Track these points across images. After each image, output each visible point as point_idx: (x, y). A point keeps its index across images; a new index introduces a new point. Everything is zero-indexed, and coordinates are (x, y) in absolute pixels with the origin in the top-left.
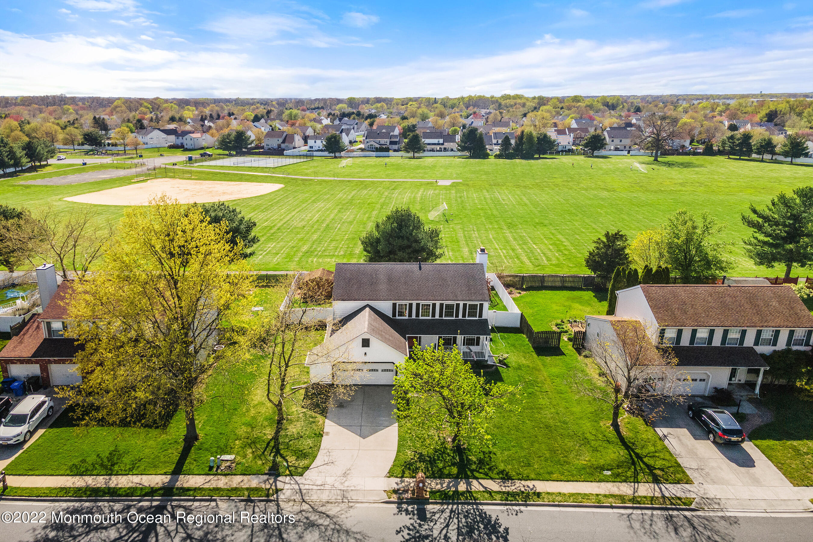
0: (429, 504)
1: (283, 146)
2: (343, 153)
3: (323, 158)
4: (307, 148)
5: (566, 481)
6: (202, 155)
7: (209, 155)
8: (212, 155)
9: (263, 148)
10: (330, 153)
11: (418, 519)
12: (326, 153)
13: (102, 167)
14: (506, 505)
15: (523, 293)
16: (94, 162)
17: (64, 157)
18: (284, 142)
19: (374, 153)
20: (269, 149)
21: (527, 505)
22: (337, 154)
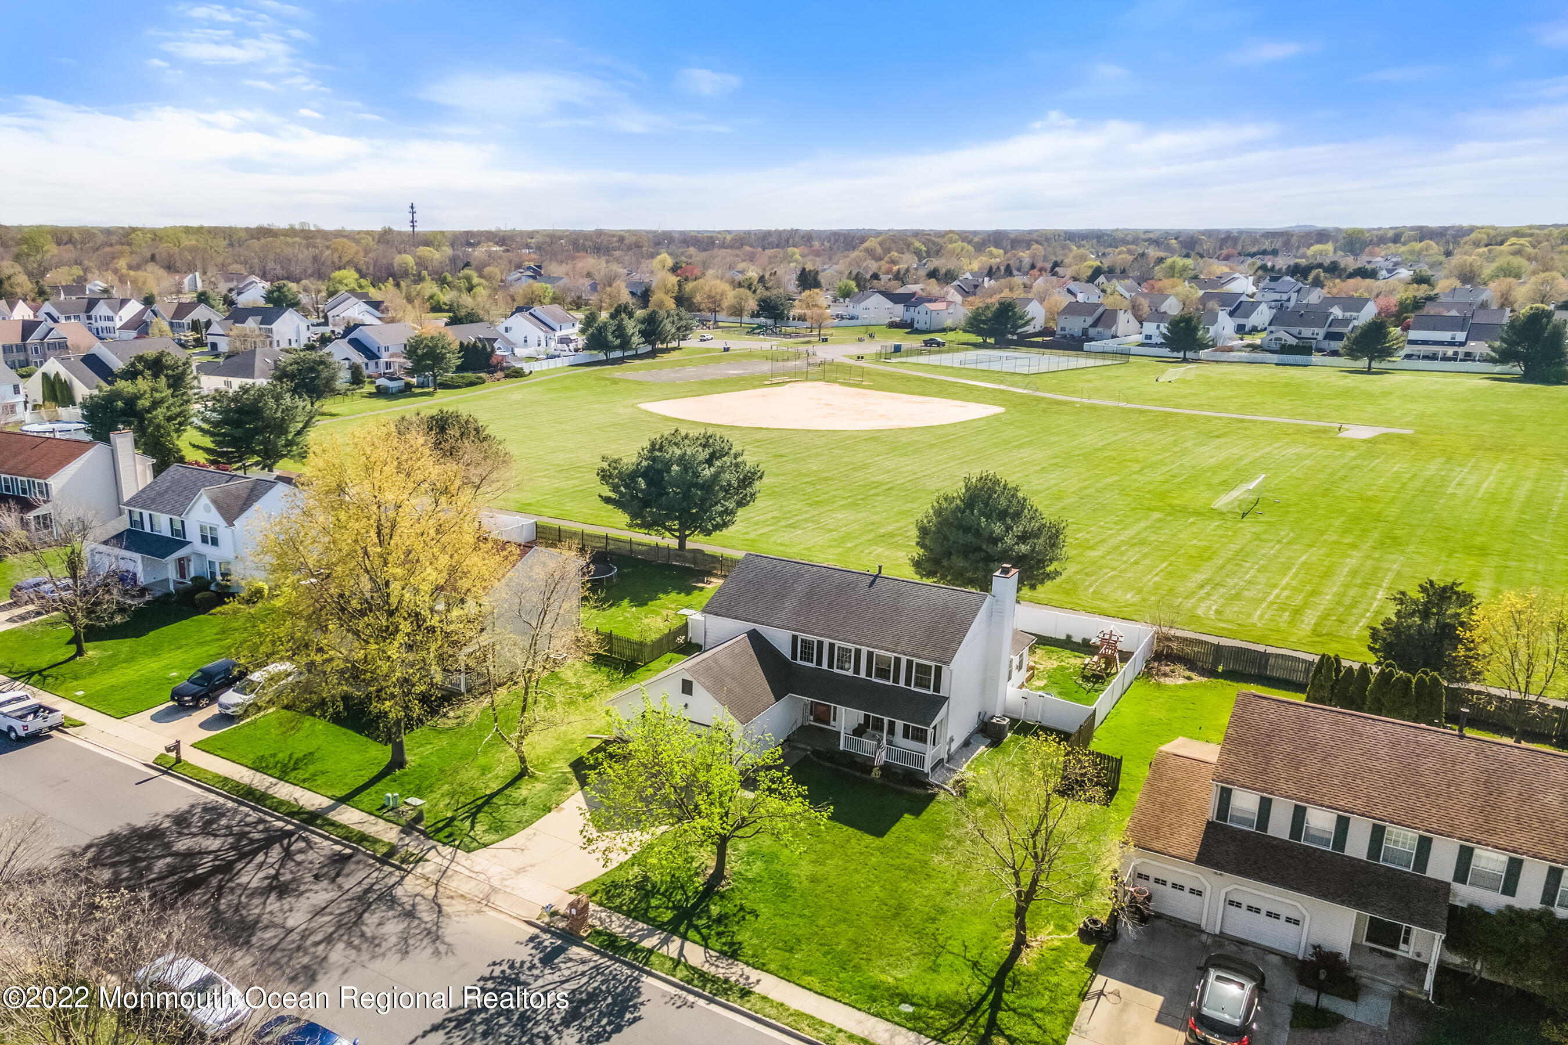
0: (579, 946)
1: (1092, 332)
2: (1203, 354)
3: (1152, 362)
4: (1140, 338)
5: (816, 993)
6: (927, 343)
7: (939, 344)
8: (943, 344)
9: (1052, 333)
10: (1173, 350)
11: (540, 959)
12: (1165, 352)
13: (750, 355)
14: (683, 988)
15: (1197, 679)
16: (743, 347)
17: (710, 337)
18: (1095, 325)
19: (1275, 356)
20: (1064, 337)
21: (711, 1001)
22: (1190, 355)
